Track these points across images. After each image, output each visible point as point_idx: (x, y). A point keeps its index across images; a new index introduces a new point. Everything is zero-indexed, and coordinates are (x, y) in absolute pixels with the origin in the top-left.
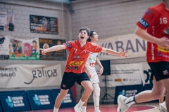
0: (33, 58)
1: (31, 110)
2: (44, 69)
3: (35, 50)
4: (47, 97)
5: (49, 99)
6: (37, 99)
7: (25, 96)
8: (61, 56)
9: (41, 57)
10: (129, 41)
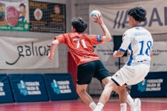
0: (19, 28)
1: (14, 102)
2: (34, 45)
3: (23, 17)
4: (37, 84)
5: (39, 87)
6: (23, 87)
7: (7, 82)
8: (59, 26)
9: (30, 27)
10: (155, 10)
